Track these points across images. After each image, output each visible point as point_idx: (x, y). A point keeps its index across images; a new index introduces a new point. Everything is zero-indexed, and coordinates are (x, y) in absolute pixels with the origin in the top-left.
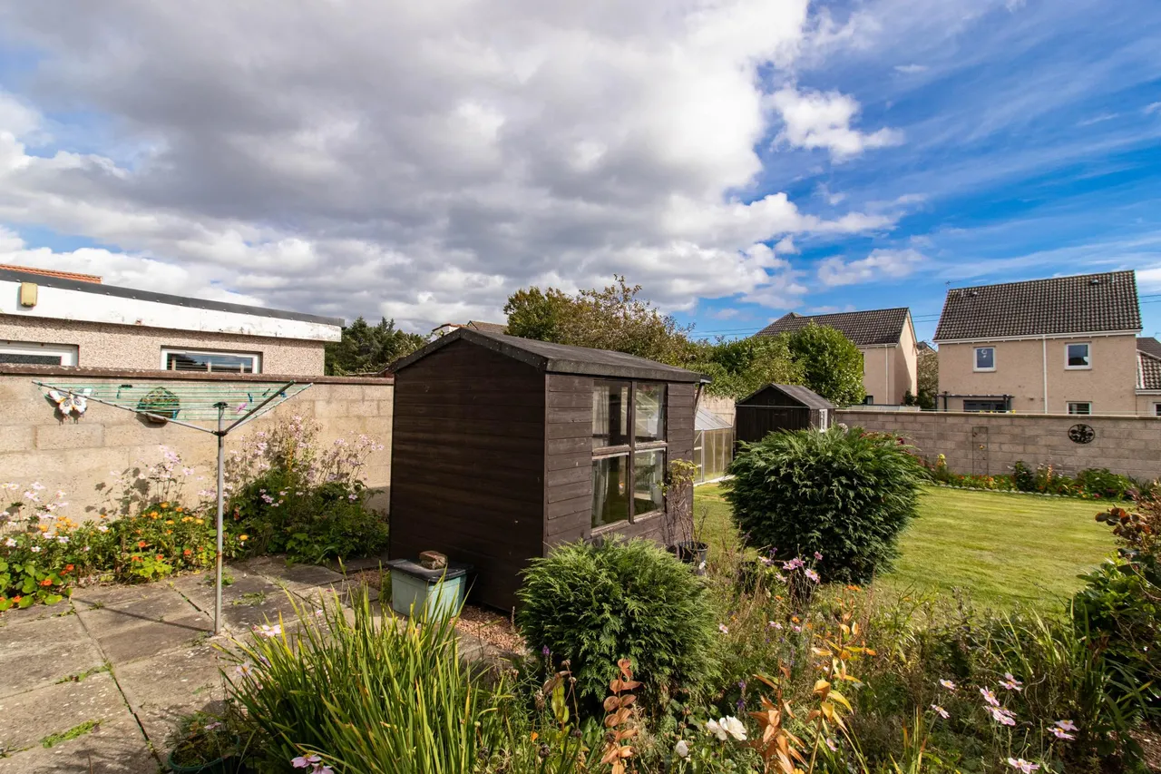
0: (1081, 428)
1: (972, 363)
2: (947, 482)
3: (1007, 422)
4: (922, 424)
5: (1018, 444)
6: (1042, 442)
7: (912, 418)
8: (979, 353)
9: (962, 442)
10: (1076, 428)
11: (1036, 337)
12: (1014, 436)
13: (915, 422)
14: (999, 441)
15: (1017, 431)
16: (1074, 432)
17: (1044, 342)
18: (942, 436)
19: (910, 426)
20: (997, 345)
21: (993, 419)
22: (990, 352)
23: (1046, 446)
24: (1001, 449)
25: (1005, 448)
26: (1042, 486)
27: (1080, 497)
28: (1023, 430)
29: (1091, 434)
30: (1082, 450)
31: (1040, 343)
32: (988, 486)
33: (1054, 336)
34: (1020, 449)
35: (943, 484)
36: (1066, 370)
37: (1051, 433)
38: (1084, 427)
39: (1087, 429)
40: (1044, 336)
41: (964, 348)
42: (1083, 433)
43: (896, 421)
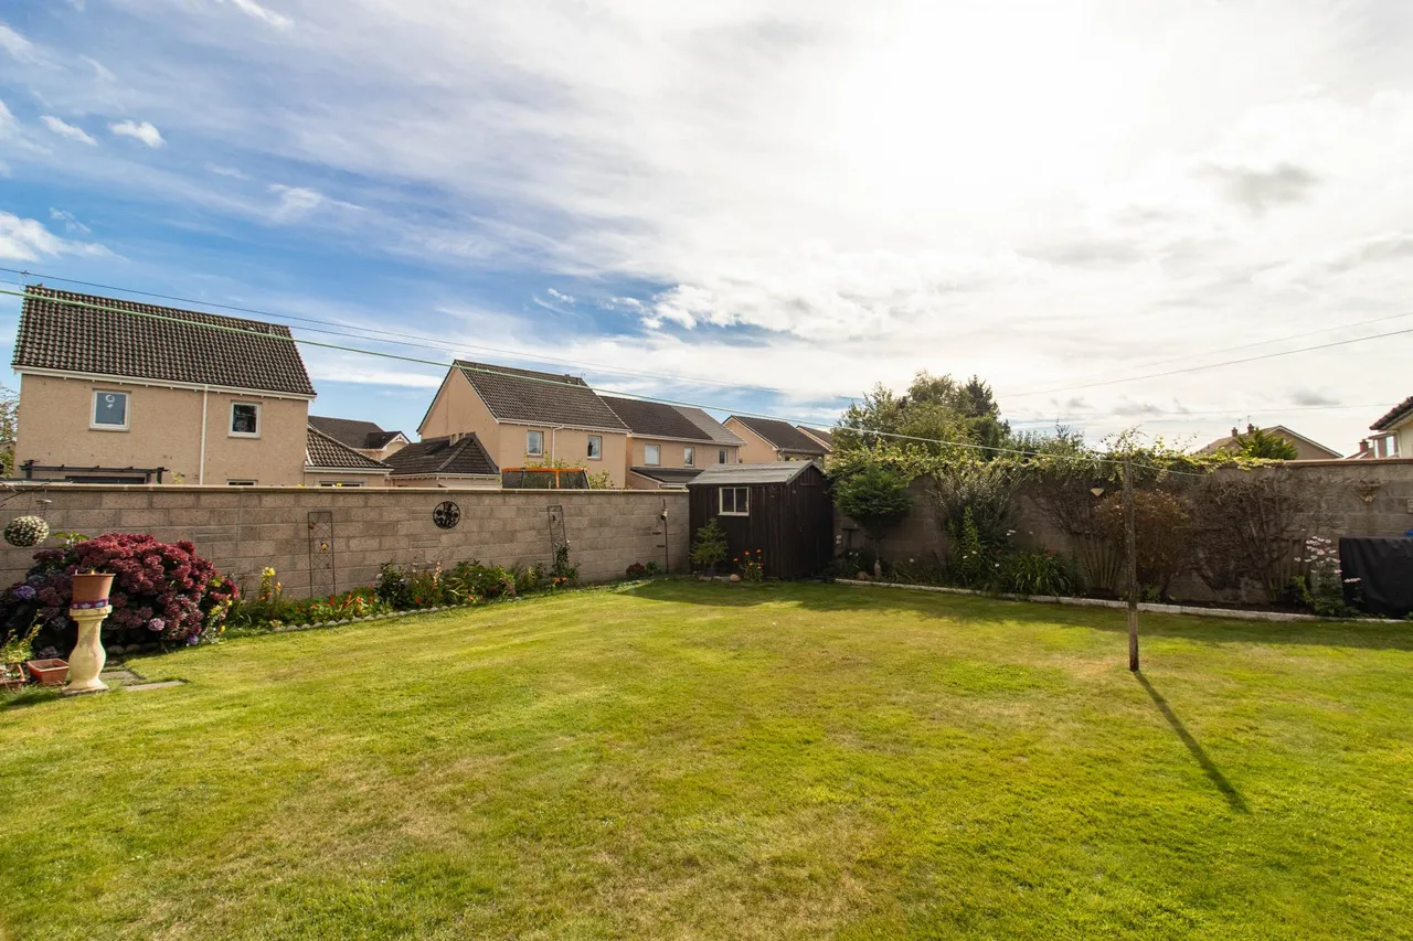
0: (447, 506)
1: (87, 414)
2: (286, 622)
3: (360, 501)
4: (212, 511)
5: (373, 536)
6: (403, 531)
7: (190, 500)
8: (101, 398)
9: (287, 541)
10: (441, 508)
11: (195, 386)
12: (369, 524)
13: (196, 507)
14: (346, 533)
15: (373, 515)
16: (439, 513)
17: (205, 395)
18: (251, 533)
19: (185, 516)
20: (134, 390)
21: (341, 498)
22: (120, 402)
23: (407, 536)
24: (348, 547)
25: (354, 543)
26: (417, 597)
27: (469, 604)
28: (381, 515)
29: (456, 515)
30: (447, 538)
31: (197, 397)
32: (356, 613)
33: (219, 389)
34: (374, 543)
35: (278, 624)
36: (230, 438)
37: (413, 515)
38: (450, 505)
39: (453, 508)
40: (206, 387)
41: (76, 388)
42: (449, 514)
43: (151, 507)
